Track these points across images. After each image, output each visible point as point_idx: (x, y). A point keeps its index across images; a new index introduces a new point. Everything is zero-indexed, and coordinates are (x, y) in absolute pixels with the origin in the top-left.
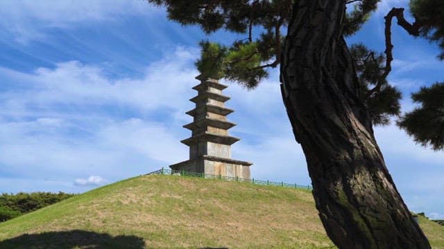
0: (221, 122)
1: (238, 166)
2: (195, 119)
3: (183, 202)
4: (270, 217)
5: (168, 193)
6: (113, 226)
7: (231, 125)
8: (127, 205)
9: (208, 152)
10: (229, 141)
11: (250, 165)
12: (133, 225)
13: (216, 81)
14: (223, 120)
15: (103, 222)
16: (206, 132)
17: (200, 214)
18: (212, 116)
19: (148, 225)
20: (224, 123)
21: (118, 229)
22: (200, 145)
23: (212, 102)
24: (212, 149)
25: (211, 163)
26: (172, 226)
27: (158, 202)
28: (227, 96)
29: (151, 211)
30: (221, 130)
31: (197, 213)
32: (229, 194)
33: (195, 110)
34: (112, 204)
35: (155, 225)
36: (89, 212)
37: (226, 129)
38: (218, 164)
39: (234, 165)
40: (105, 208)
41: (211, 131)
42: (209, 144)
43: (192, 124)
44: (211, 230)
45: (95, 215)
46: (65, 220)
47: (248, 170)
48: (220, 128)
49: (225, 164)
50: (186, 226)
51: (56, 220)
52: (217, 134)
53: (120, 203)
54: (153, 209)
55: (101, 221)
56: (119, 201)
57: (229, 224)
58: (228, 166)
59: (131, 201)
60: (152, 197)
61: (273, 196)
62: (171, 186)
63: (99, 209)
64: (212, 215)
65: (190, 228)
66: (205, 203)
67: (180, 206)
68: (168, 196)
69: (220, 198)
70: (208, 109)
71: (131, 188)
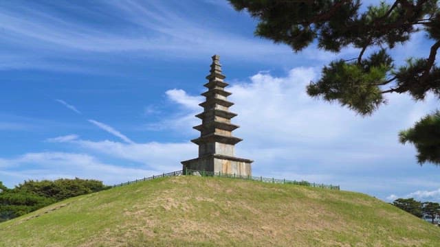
0: (227, 125)
1: (241, 163)
2: (203, 122)
3: (217, 205)
4: (290, 218)
5: (201, 196)
6: (165, 237)
7: (235, 127)
8: (170, 211)
9: (216, 150)
10: (233, 141)
11: (251, 162)
12: (183, 235)
13: (222, 89)
14: (228, 123)
15: (155, 232)
16: (215, 134)
17: (235, 218)
18: (219, 119)
19: (196, 233)
20: (230, 125)
21: (170, 239)
22: (209, 144)
23: (219, 107)
24: (219, 148)
25: (220, 160)
26: (217, 234)
27: (196, 206)
28: (231, 102)
29: (193, 217)
30: (227, 132)
31: (232, 217)
32: (251, 195)
33: (203, 113)
34: (156, 210)
35: (202, 233)
36: (137, 219)
37: (230, 131)
38: (225, 162)
39: (238, 163)
40: (151, 215)
41: (218, 132)
42: (217, 144)
43: (201, 126)
44: (252, 236)
45: (144, 224)
46: (117, 230)
47: (250, 167)
48: (225, 130)
49: (231, 162)
50: (228, 233)
51: (107, 229)
52: (223, 135)
53: (163, 209)
54: (194, 215)
55: (152, 232)
56: (161, 207)
57: (263, 227)
58: (234, 163)
59: (172, 207)
60: (188, 201)
61: (285, 195)
62: (201, 187)
63: (145, 216)
64: (246, 219)
65: (233, 235)
66: (234, 206)
67: (216, 210)
68: (202, 199)
69: (245, 199)
70: (216, 113)
71: (167, 191)
